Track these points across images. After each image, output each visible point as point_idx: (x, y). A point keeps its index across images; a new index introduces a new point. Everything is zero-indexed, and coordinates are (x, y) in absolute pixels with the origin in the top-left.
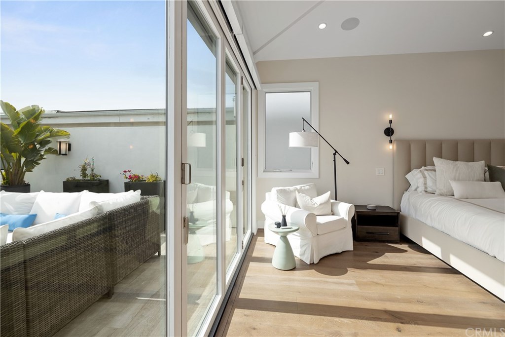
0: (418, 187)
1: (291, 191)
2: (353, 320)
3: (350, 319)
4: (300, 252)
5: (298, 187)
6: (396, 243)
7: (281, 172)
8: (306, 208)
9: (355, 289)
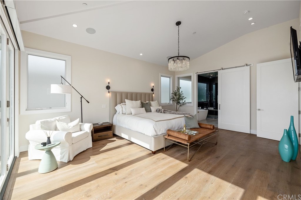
0: (120, 112)
1: (52, 122)
2: (96, 180)
3: (94, 180)
4: (61, 157)
5: (57, 118)
6: (111, 138)
7: (42, 109)
8: (64, 130)
9: (96, 165)
